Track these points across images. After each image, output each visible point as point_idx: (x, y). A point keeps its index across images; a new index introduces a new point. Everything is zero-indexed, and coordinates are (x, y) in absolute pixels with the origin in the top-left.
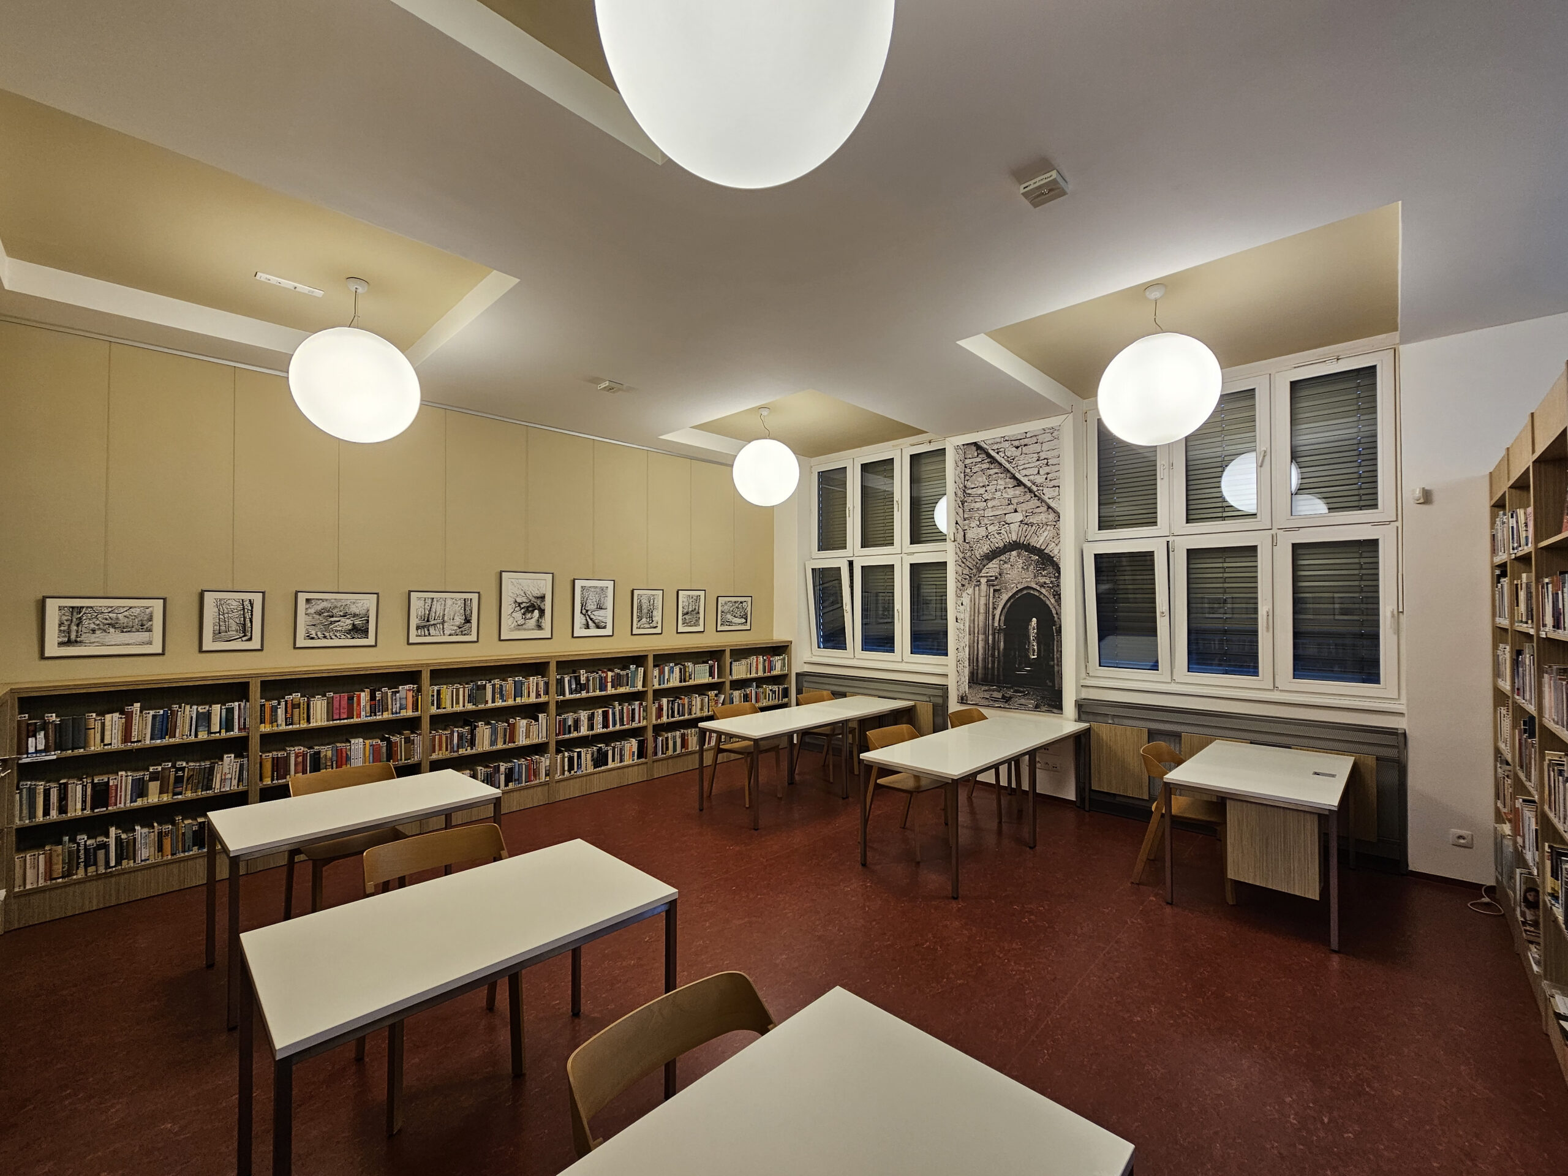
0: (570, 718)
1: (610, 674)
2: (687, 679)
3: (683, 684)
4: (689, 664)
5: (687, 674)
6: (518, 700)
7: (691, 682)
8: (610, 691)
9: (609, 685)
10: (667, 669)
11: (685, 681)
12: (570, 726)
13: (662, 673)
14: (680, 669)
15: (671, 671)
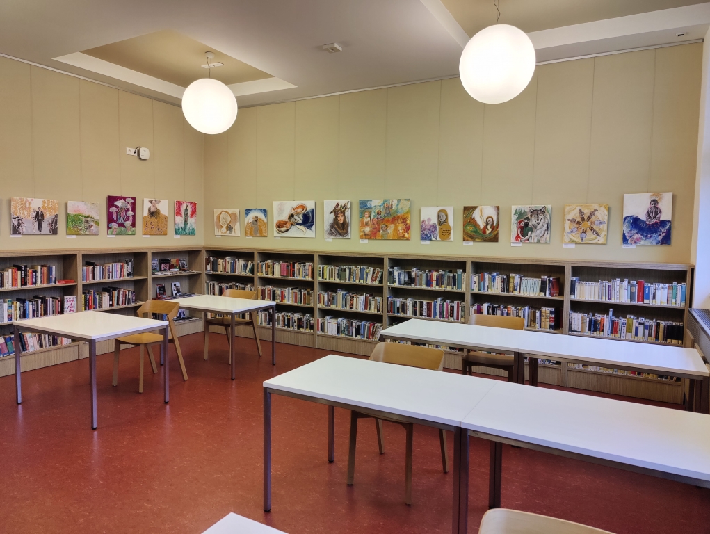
0: (399, 302)
1: (435, 274)
2: (511, 289)
3: (505, 294)
4: (514, 275)
5: (511, 285)
7: (516, 294)
8: (434, 287)
9: (434, 282)
11: (508, 291)
12: (398, 308)
13: (482, 279)
14: (504, 279)
15: (493, 279)
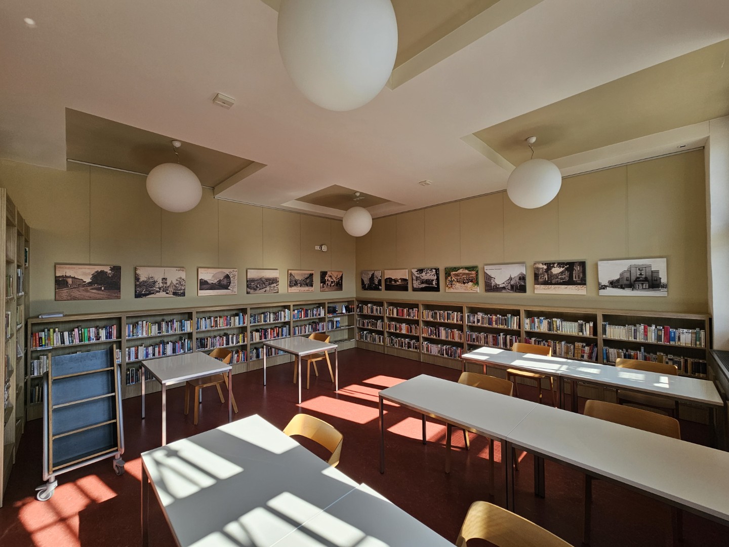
0: (474, 335)
1: (494, 317)
2: (555, 329)
3: (551, 332)
4: (556, 320)
5: (556, 326)
6: (449, 321)
7: (559, 332)
8: (495, 326)
9: (494, 322)
10: (536, 320)
11: (552, 330)
12: (474, 339)
13: (533, 322)
14: (549, 322)
15: (541, 322)
